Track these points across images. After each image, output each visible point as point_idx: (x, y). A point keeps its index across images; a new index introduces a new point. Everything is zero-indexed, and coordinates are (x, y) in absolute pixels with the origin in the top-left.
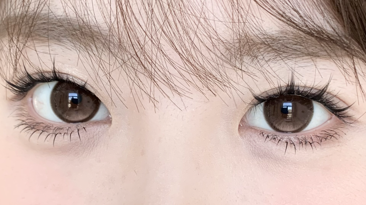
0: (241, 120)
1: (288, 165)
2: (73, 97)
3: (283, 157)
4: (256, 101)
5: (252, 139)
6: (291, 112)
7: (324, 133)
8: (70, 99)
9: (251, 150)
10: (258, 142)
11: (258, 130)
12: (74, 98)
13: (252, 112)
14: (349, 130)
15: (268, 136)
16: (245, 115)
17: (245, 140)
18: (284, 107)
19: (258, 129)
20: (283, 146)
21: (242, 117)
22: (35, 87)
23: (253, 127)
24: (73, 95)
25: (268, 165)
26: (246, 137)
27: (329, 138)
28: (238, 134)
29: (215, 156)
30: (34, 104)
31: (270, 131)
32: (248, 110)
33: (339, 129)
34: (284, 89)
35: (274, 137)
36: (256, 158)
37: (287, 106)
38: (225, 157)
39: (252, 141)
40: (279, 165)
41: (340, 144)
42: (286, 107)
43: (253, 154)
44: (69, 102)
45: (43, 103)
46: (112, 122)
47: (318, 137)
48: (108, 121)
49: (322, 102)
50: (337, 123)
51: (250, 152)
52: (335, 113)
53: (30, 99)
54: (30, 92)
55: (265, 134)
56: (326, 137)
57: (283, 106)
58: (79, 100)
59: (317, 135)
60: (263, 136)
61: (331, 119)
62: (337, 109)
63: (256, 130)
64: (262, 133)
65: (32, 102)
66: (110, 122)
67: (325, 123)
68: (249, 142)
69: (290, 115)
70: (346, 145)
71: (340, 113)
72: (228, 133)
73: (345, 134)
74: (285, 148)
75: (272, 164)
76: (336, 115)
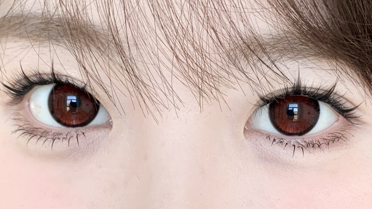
0: (247, 122)
1: (296, 170)
2: (71, 100)
3: (290, 161)
4: (262, 102)
5: (258, 143)
6: (297, 114)
7: (331, 135)
8: (68, 102)
9: (257, 154)
10: (265, 146)
11: (264, 134)
12: (73, 101)
13: (258, 114)
14: (357, 131)
15: (274, 140)
16: (250, 118)
17: (251, 143)
19: (264, 132)
20: (290, 150)
21: (247, 120)
22: (33, 90)
23: (259, 130)
24: (72, 98)
25: (275, 169)
26: (252, 140)
27: (336, 140)
28: (243, 137)
29: (220, 161)
30: (31, 108)
31: (277, 135)
32: (254, 112)
33: (347, 131)
34: (290, 90)
35: (281, 141)
36: (263, 162)
38: (230, 161)
39: (258, 144)
40: (287, 169)
41: (348, 147)
43: (260, 159)
44: (68, 105)
45: (41, 107)
46: (113, 126)
47: (326, 139)
48: (108, 125)
49: (329, 103)
50: (344, 125)
51: (256, 156)
52: (342, 113)
53: (27, 103)
54: (27, 96)
55: (271, 137)
56: (333, 140)
58: (77, 104)
59: (324, 138)
60: (270, 139)
61: (338, 120)
62: (344, 109)
63: (262, 133)
64: (268, 137)
65: (29, 106)
66: (111, 126)
67: (332, 125)
68: (256, 146)
69: (296, 117)
70: (354, 147)
71: (347, 113)
72: (233, 136)
73: (353, 136)
74: (293, 152)
75: (280, 169)
76: (343, 115)
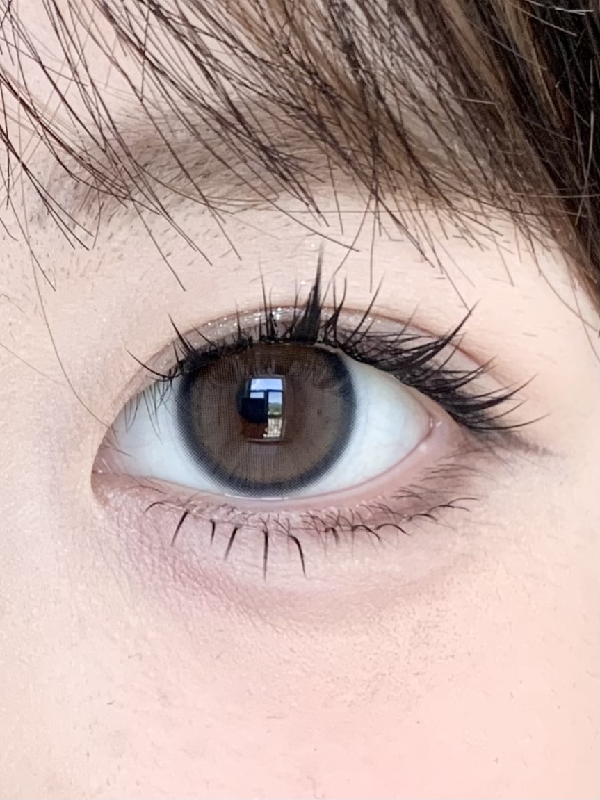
18: (253, 396)
37: (267, 392)
42: (261, 396)
57: (250, 391)
